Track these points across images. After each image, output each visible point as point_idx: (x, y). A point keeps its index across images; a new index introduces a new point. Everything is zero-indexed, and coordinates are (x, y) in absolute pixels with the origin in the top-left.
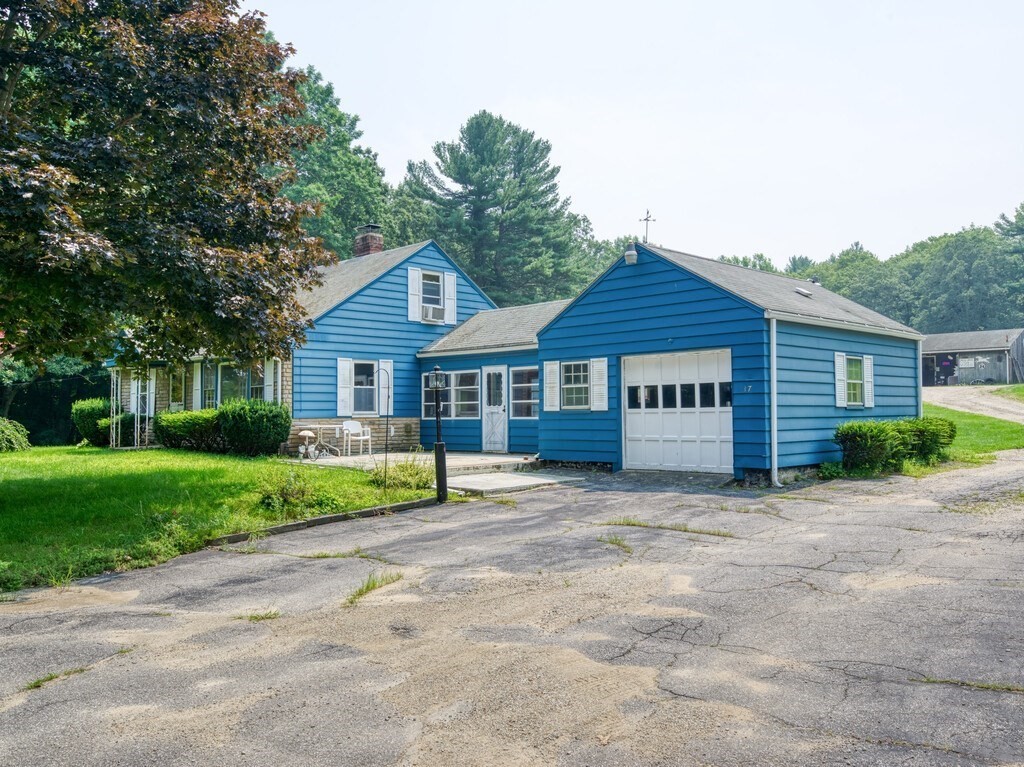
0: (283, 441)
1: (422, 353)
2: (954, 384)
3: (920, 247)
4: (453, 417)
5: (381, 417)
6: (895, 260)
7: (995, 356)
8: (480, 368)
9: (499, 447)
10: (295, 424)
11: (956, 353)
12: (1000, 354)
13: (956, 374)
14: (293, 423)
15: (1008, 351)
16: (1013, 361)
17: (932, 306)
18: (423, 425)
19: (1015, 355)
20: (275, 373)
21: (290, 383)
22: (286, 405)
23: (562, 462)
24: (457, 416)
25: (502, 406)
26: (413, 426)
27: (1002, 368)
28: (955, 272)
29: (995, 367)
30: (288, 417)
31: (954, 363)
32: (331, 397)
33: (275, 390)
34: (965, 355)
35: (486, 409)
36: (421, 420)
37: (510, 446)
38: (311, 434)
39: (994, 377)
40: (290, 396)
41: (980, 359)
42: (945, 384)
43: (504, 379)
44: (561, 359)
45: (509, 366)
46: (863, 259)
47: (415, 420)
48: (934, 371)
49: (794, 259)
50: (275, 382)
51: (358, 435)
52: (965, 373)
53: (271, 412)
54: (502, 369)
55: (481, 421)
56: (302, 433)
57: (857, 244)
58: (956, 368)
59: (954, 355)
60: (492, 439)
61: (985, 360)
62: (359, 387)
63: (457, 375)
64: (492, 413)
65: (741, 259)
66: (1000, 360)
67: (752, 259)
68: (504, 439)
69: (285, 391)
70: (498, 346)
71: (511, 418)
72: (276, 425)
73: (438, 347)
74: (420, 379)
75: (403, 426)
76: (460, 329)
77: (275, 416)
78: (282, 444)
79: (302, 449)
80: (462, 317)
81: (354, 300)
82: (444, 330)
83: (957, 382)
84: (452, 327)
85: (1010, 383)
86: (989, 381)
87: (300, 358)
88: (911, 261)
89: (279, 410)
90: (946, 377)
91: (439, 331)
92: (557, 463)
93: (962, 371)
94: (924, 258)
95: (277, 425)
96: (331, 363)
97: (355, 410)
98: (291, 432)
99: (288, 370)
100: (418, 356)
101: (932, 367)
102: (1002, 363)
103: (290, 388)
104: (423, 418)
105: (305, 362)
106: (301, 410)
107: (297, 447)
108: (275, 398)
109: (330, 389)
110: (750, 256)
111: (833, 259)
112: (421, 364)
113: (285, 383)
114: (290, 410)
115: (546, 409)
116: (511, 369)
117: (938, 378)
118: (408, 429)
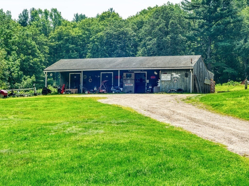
2: (157, 93)
3: (144, 12)
6: (131, 19)
7: (184, 73)
11: (160, 70)
12: (186, 72)
13: (159, 85)
15: (192, 69)
16: (195, 77)
17: (148, 45)
19: (196, 72)
27: (188, 82)
28: (161, 26)
29: (183, 81)
31: (158, 77)
34: (165, 71)
39: (183, 88)
41: (175, 75)
42: (152, 92)
46: (113, 16)
48: (145, 82)
49: (77, 15)
52: (165, 84)
57: (111, 9)
58: (159, 81)
59: (158, 71)
61: (177, 76)
65: (44, 11)
66: (187, 76)
67: (50, 11)
83: (160, 91)
85: (193, 93)
86: (180, 91)
88: (139, 19)
90: (153, 87)
93: (163, 83)
94: (145, 18)
101: (145, 80)
102: (188, 78)
110: (49, 10)
111: (98, 16)
117: (148, 87)
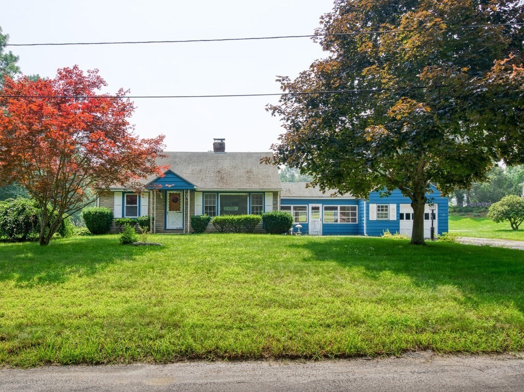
8: (308, 204)
24: (296, 222)
25: (320, 219)
43: (321, 209)
44: (377, 203)
45: (323, 204)
50: (274, 204)
54: (320, 205)
55: (308, 224)
60: (314, 230)
63: (294, 206)
64: (314, 221)
68: (320, 230)
71: (324, 223)
115: (370, 219)
116: (324, 206)
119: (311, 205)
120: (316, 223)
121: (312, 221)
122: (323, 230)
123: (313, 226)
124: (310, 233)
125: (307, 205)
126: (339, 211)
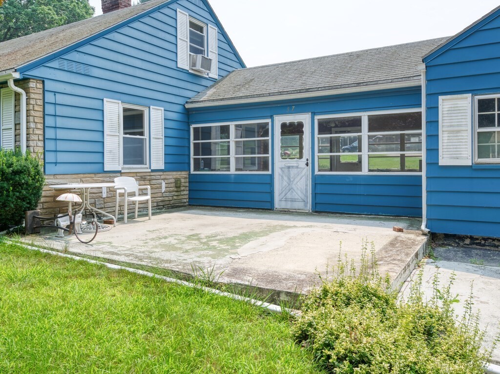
0: (29, 209)
1: (192, 102)
4: (233, 171)
5: (153, 171)
8: (271, 117)
9: (299, 205)
10: (50, 184)
14: (46, 181)
18: (192, 179)
20: (17, 112)
21: (40, 126)
22: (33, 156)
23: (471, 238)
24: (237, 170)
25: (304, 160)
26: (183, 180)
30: (38, 173)
32: (96, 147)
33: (17, 136)
35: (279, 163)
36: (190, 174)
37: (315, 204)
38: (76, 198)
40: (41, 144)
43: (307, 130)
44: (474, 92)
45: (314, 114)
47: (184, 174)
50: (17, 125)
51: (132, 194)
53: (10, 165)
54: (304, 118)
55: (272, 176)
56: (62, 197)
60: (289, 196)
62: (128, 136)
63: (237, 126)
64: (289, 167)
68: (307, 197)
69: (32, 137)
70: (300, 91)
71: (317, 173)
72: (17, 185)
73: (207, 97)
74: (189, 131)
75: (173, 181)
76: (225, 81)
77: (16, 173)
78: (29, 213)
79: (63, 222)
80: (224, 73)
81: (122, 30)
82: (209, 83)
84: (215, 81)
87: (55, 93)
89: (23, 163)
91: (204, 82)
92: (462, 238)
95: (21, 185)
96: (96, 104)
97: (125, 163)
98: (43, 194)
99: (36, 108)
100: (187, 106)
103: (41, 132)
104: (192, 172)
105: (60, 99)
106: (56, 163)
107: (56, 217)
108: (18, 147)
109: (96, 136)
112: (189, 114)
113: (32, 125)
114: (41, 162)
115: (442, 162)
116: (317, 117)
118: (178, 184)
119: (280, 120)
120: (293, 172)
121: (281, 169)
122: (315, 195)
123: (285, 183)
124: (278, 205)
125: (269, 121)
126: (365, 133)
